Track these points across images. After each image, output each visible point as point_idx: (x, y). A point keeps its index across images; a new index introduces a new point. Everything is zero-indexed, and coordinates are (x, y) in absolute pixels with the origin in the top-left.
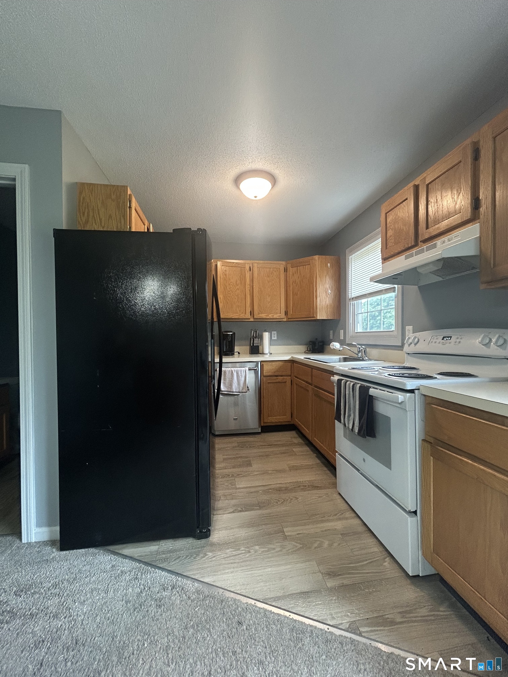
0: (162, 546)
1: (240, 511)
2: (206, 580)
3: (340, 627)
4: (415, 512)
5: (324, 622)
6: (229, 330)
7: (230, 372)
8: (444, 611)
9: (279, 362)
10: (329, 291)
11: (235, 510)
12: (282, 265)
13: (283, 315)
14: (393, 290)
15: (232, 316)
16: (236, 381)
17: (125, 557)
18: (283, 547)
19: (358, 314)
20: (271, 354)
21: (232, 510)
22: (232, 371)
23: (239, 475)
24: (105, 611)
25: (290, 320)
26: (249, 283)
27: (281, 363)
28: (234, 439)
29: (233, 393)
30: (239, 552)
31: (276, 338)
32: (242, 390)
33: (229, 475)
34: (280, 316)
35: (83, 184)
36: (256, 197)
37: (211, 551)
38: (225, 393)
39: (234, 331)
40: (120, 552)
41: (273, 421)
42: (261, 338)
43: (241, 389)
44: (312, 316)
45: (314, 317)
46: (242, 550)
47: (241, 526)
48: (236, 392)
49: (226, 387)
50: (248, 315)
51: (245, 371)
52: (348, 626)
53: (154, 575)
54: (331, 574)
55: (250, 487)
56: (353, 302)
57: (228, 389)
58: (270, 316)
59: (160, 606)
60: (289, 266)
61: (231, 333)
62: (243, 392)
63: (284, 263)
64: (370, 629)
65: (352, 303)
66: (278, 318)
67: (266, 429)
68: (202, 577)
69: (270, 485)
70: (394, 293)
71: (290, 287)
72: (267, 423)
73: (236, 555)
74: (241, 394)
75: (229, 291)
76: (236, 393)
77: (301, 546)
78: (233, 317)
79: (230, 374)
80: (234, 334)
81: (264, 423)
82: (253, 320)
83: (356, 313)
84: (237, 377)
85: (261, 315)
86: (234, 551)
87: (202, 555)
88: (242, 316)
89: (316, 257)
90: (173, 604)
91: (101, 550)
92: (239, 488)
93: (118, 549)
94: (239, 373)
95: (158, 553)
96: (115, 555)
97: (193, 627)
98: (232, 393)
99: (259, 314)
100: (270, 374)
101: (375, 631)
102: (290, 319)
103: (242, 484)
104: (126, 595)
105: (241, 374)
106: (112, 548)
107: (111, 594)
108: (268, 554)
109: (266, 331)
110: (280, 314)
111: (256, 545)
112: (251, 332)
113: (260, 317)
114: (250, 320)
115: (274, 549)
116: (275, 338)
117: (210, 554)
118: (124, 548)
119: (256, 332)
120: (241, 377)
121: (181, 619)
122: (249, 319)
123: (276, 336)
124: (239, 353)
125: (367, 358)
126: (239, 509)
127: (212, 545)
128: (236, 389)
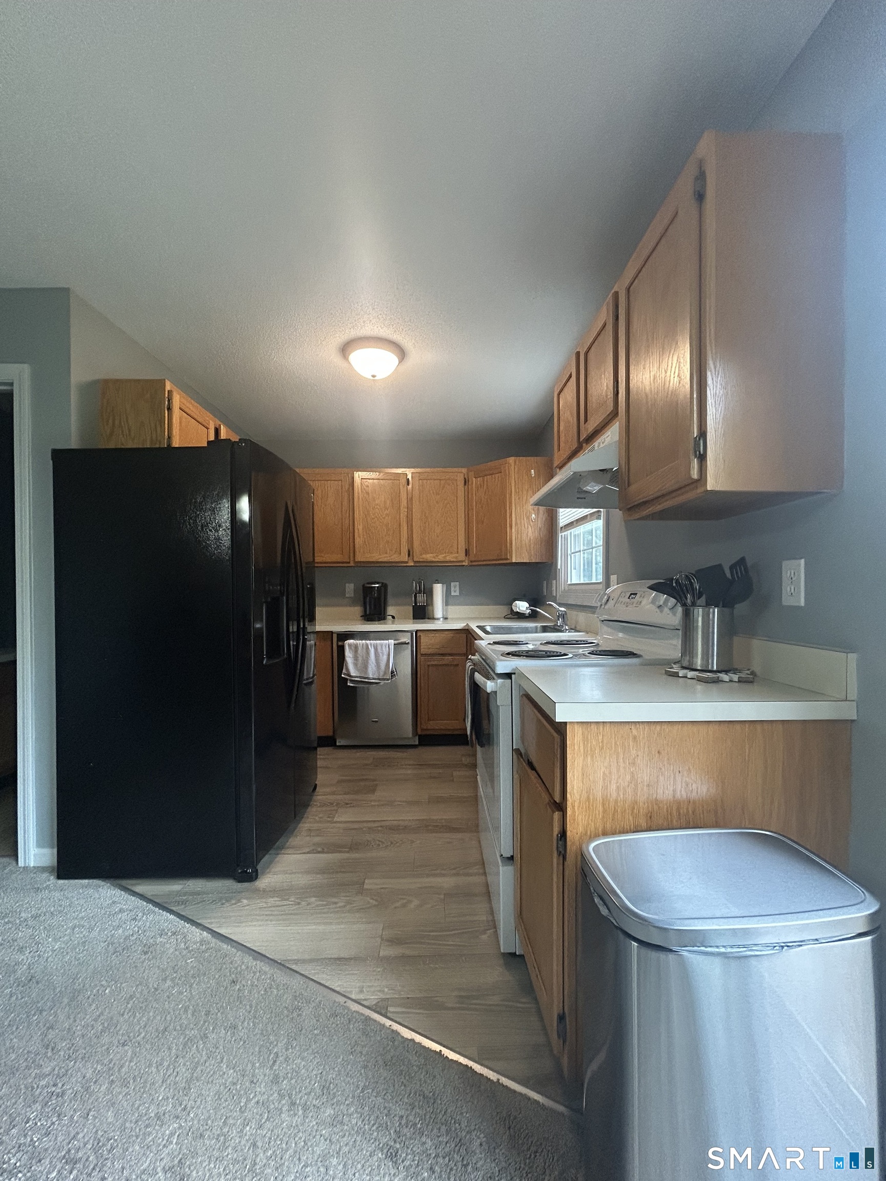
0: (189, 886)
1: (319, 852)
2: (222, 931)
3: (364, 1003)
4: (512, 858)
5: (347, 995)
6: (374, 581)
7: (364, 647)
8: (524, 1003)
9: (447, 633)
10: (533, 515)
11: (313, 850)
12: (459, 474)
13: (461, 556)
14: (596, 515)
15: (377, 557)
16: (374, 661)
17: (134, 894)
18: (348, 903)
19: (573, 553)
20: (446, 619)
21: (307, 850)
22: (367, 645)
23: (347, 804)
24: (79, 950)
25: (474, 564)
26: (406, 505)
27: (450, 635)
28: (368, 753)
29: (369, 681)
30: (285, 903)
31: (457, 593)
32: (384, 675)
33: (332, 804)
34: (456, 557)
35: (106, 382)
36: (374, 376)
37: (247, 898)
38: (356, 679)
39: (384, 582)
40: (130, 887)
41: (437, 728)
42: (430, 593)
43: (382, 673)
44: (503, 557)
45: (507, 559)
46: (291, 901)
47: (308, 872)
48: (374, 679)
49: (358, 670)
50: (405, 558)
51: (387, 646)
52: (374, 1003)
53: (157, 918)
54: (394, 941)
55: (353, 822)
56: (563, 534)
57: (360, 673)
58: (441, 558)
59: (146, 953)
60: (472, 474)
61: (377, 585)
62: (384, 679)
63: (464, 470)
64: (404, 1010)
65: (562, 536)
66: (452, 560)
67: (427, 740)
68: (218, 927)
69: (384, 821)
70: (599, 521)
71: (473, 509)
72: (427, 730)
73: (280, 906)
74: (382, 682)
75: (373, 519)
76: (374, 681)
77: (376, 903)
78: (380, 560)
79: (364, 651)
80: (384, 586)
81: (422, 730)
82: (413, 564)
83: (569, 552)
84: (375, 653)
85: (424, 556)
86: (279, 901)
87: (233, 902)
88: (395, 558)
89: (511, 460)
90: (164, 952)
91: (107, 883)
92: (336, 822)
93: (132, 885)
94: (379, 648)
95: (178, 893)
96: (121, 890)
97: (173, 980)
98: (367, 680)
99: (421, 555)
100: (430, 651)
101: (408, 1013)
102: (475, 561)
103: (345, 816)
104: (112, 936)
105: (382, 650)
106: (124, 882)
107: (95, 934)
108: (324, 909)
109: (437, 582)
110: (457, 555)
111: (311, 897)
112: (413, 583)
113: (423, 558)
114: (407, 565)
115: (336, 903)
116: (455, 591)
117: (245, 901)
118: (139, 884)
119: (420, 583)
120: (381, 655)
121: (163, 970)
122: (407, 562)
123: (458, 591)
124: (393, 617)
125: (567, 628)
126: (319, 849)
127: (257, 890)
128: (373, 674)
